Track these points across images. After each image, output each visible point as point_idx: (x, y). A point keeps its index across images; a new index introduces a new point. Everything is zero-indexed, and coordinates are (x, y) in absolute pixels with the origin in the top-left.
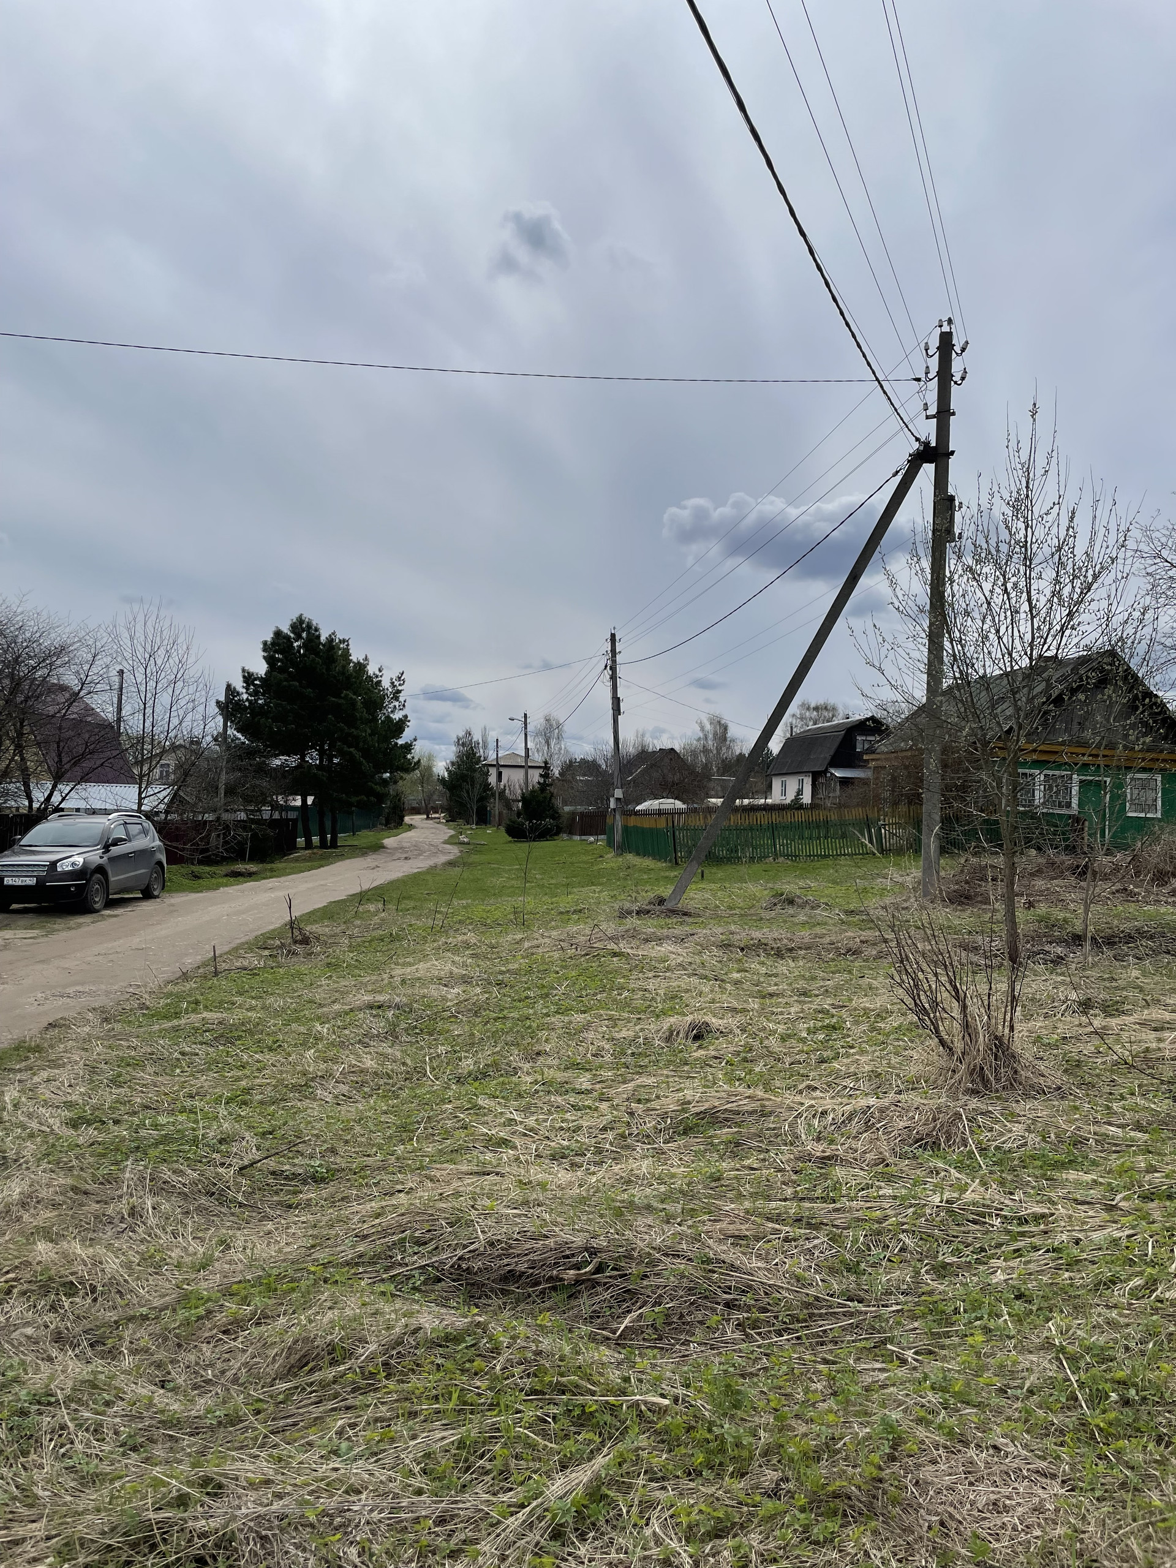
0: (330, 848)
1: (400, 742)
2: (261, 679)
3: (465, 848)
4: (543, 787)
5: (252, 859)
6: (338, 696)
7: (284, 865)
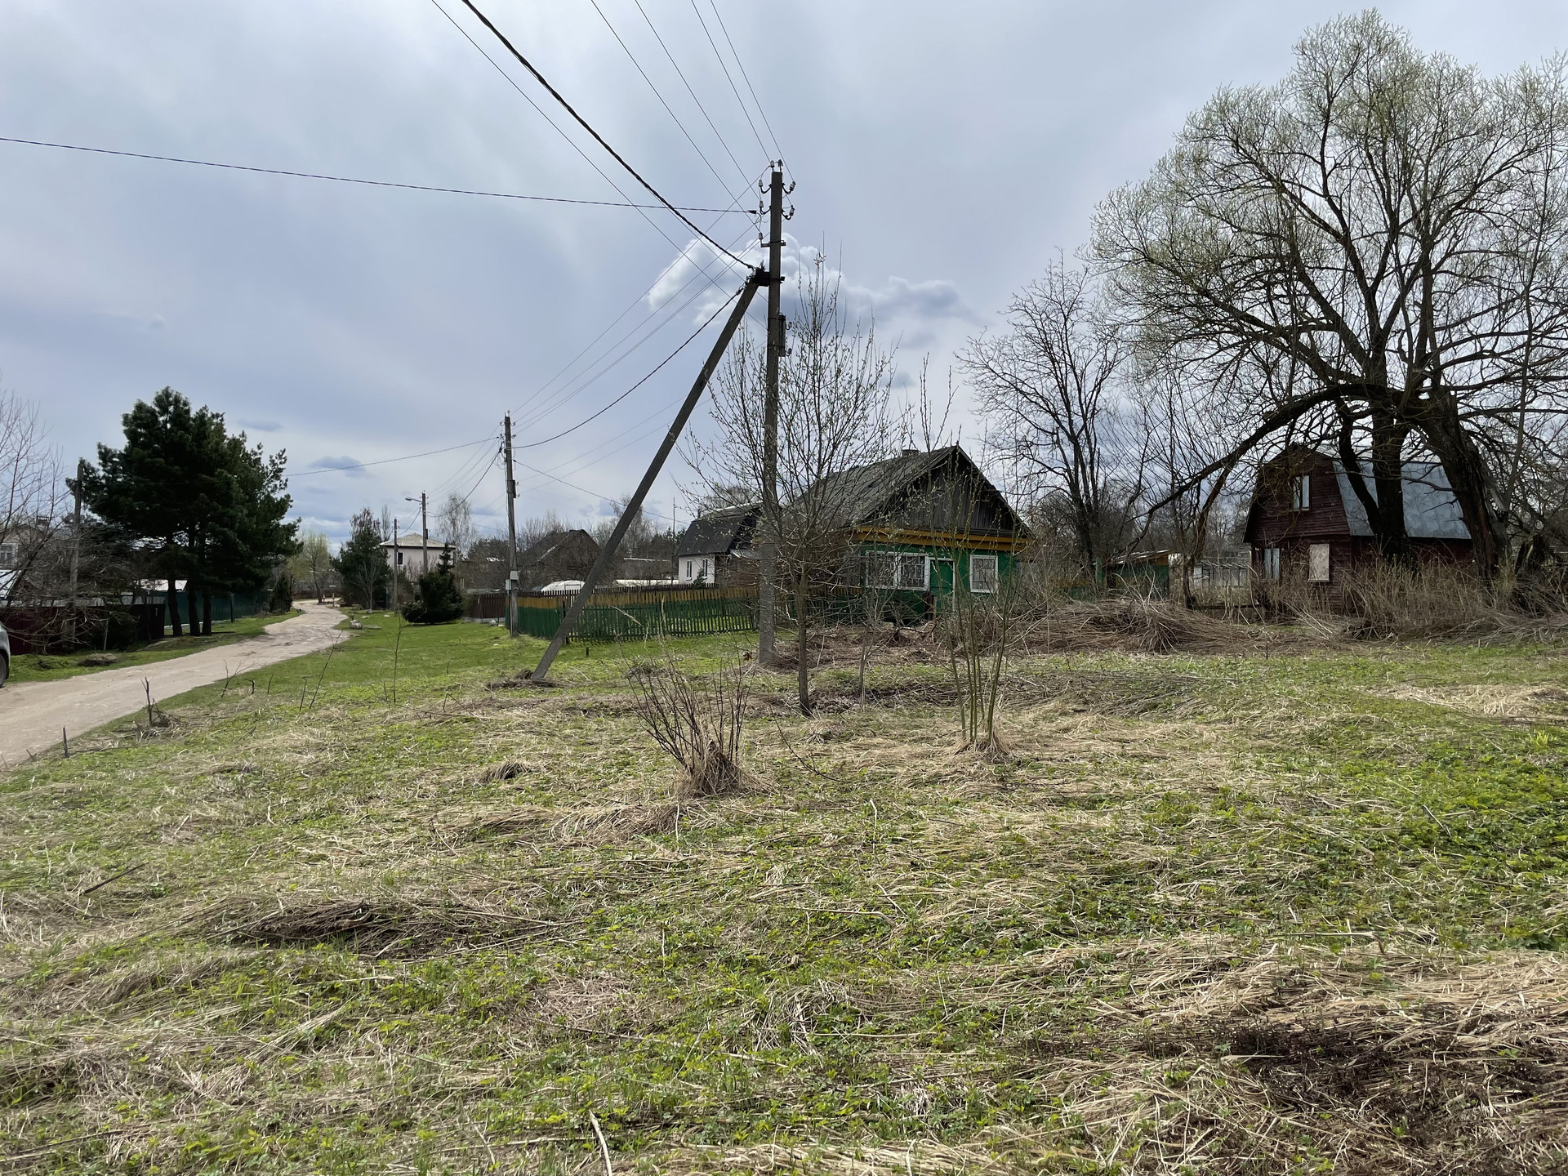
0: (202, 634)
1: (283, 522)
2: (121, 456)
3: (355, 633)
4: (444, 569)
5: (110, 648)
6: (212, 475)
7: (148, 653)
